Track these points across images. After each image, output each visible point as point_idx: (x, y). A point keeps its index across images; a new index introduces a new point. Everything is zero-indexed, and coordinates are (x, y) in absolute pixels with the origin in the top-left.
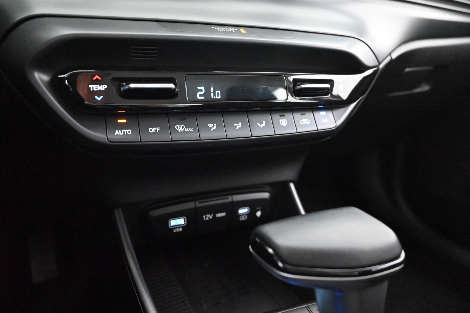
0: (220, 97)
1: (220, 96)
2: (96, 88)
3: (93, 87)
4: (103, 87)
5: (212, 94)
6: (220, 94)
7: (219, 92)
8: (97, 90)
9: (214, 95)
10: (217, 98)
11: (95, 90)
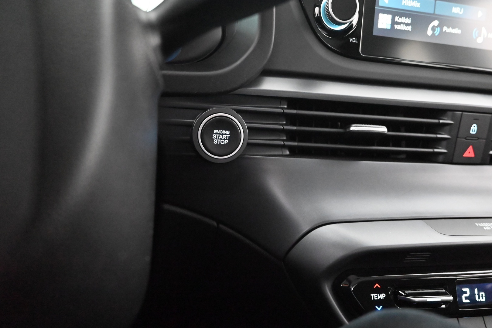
0: (484, 300)
1: (484, 298)
2: (377, 297)
3: (374, 296)
4: (382, 296)
5: (477, 297)
6: (484, 295)
7: (483, 294)
8: (377, 299)
9: (479, 298)
10: (482, 300)
11: (375, 299)
